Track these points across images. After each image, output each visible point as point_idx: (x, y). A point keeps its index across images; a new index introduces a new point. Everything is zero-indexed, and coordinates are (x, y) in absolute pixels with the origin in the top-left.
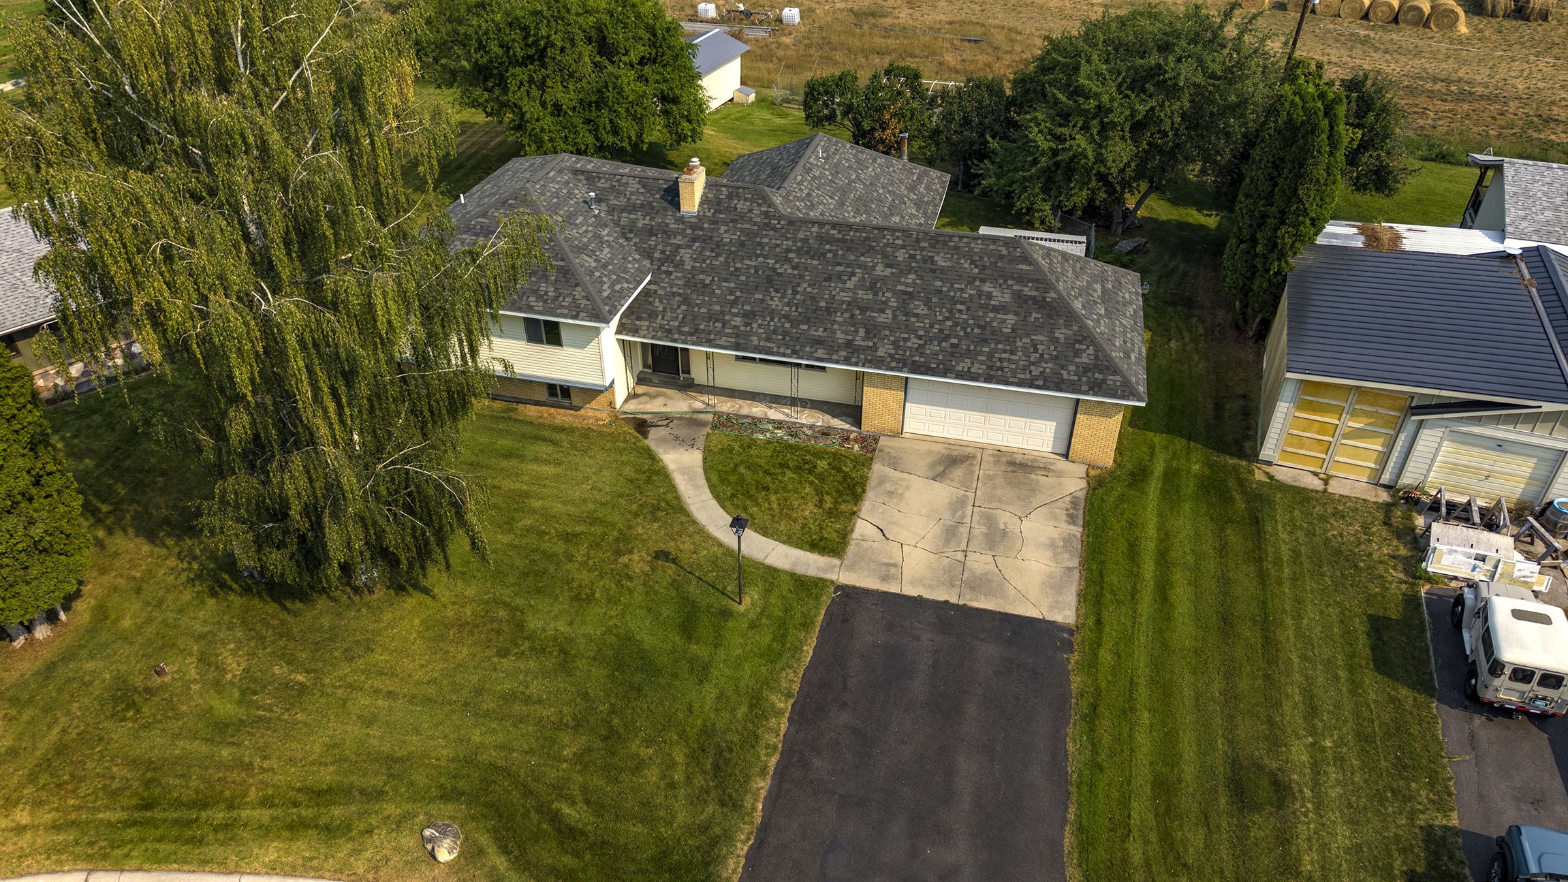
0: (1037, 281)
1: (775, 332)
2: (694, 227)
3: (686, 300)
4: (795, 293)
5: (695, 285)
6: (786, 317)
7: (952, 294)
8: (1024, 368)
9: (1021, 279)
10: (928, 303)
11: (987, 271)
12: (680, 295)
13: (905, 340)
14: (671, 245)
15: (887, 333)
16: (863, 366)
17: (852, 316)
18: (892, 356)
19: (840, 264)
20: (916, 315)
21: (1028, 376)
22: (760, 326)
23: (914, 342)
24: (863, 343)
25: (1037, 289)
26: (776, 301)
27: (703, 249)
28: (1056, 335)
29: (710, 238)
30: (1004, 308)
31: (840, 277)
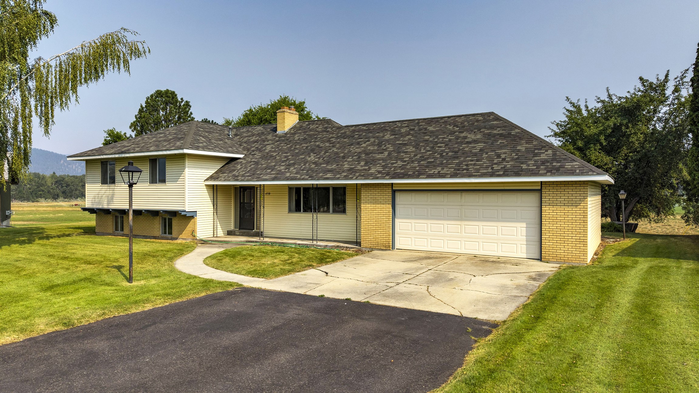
0: (505, 126)
1: (303, 170)
2: (280, 137)
3: (256, 163)
4: (325, 153)
5: (266, 157)
6: (315, 163)
7: (436, 140)
8: (487, 167)
9: (492, 127)
10: (417, 146)
11: (465, 128)
13: (393, 164)
14: (263, 145)
15: (381, 162)
16: (356, 179)
17: (359, 157)
18: (379, 172)
19: (362, 138)
20: (406, 152)
21: (491, 171)
22: (295, 169)
23: (400, 163)
24: (361, 168)
25: (503, 130)
26: (312, 157)
27: (281, 144)
28: (518, 148)
29: (287, 140)
30: (475, 141)
31: (358, 143)
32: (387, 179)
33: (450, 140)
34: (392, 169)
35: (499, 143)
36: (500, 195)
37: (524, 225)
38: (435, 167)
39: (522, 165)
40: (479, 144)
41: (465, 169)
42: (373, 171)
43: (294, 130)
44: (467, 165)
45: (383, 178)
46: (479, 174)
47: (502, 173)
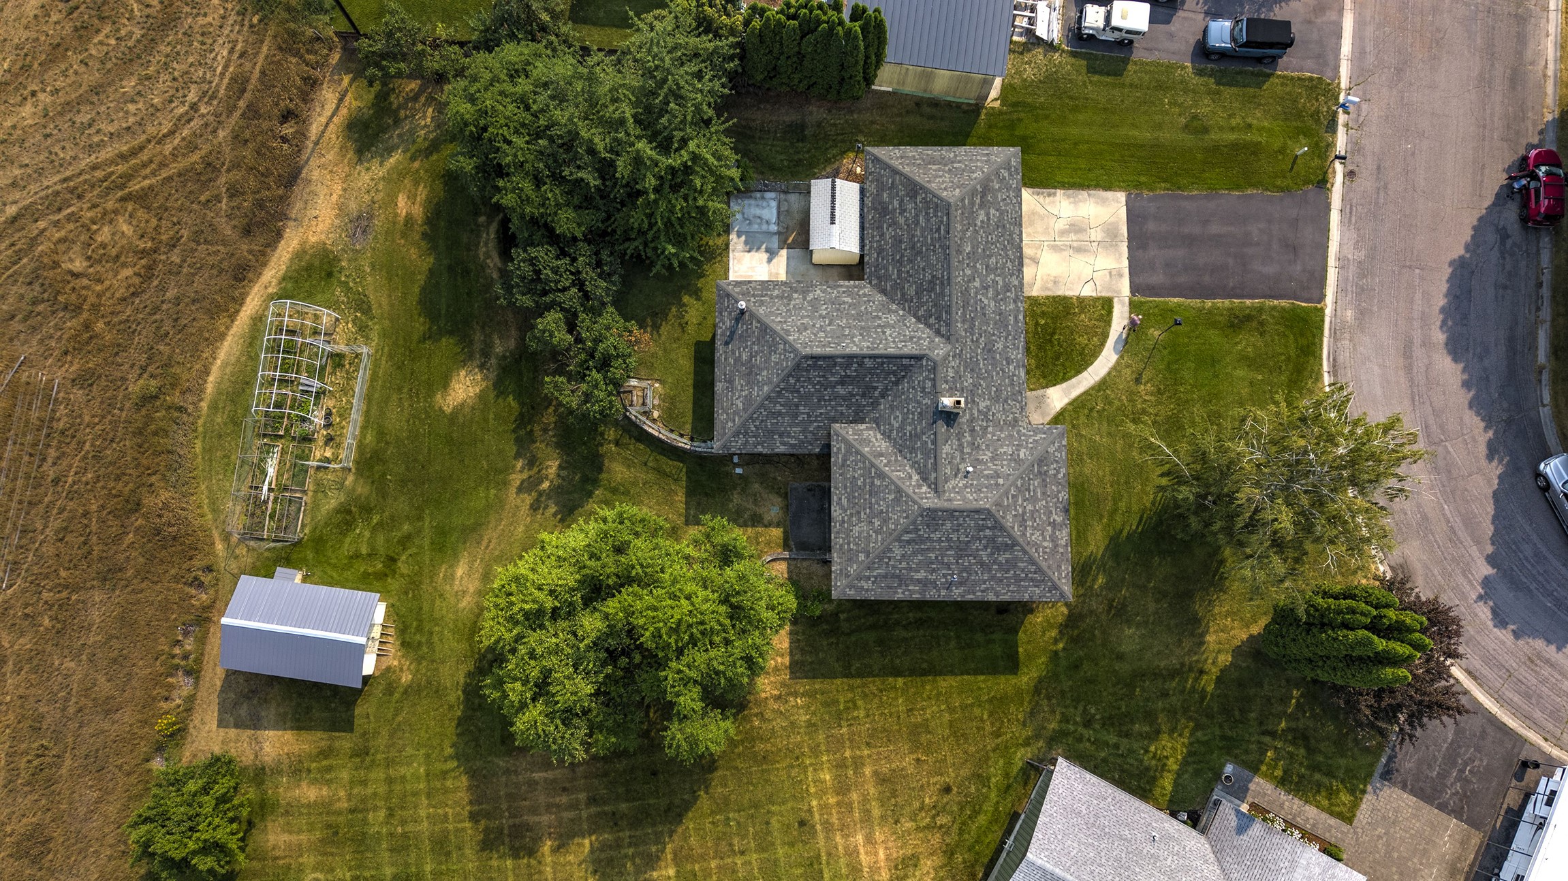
15: (1005, 280)
19: (976, 309)
20: (996, 263)
25: (976, 196)
40: (991, 212)
42: (1016, 283)
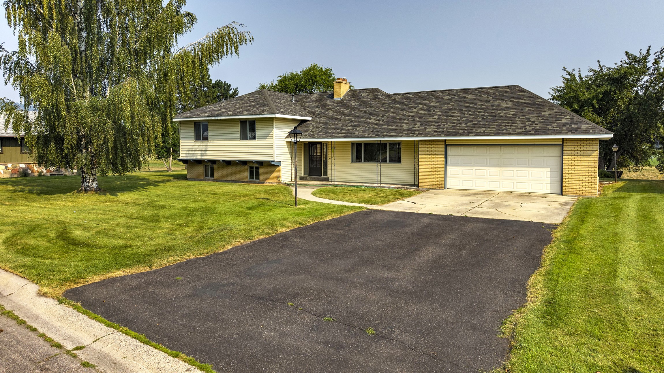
0: (530, 97)
1: (368, 130)
2: (338, 103)
3: (325, 124)
5: (332, 119)
6: (376, 124)
7: (476, 107)
8: (521, 128)
9: (519, 97)
10: (460, 111)
11: (498, 97)
12: (323, 123)
13: (444, 125)
14: (325, 109)
15: (434, 123)
16: (417, 136)
17: (414, 120)
18: (435, 131)
20: (453, 116)
21: (525, 131)
22: (361, 129)
23: (450, 125)
24: (418, 128)
25: (528, 100)
26: (373, 120)
27: (341, 108)
28: (543, 114)
29: (345, 105)
30: (508, 108)
31: (410, 108)
32: (442, 137)
33: (487, 107)
34: (445, 129)
35: (527, 110)
36: (531, 148)
37: (549, 169)
38: (480, 127)
39: (548, 127)
40: (511, 111)
41: (503, 130)
42: (429, 130)
43: (348, 97)
44: (505, 126)
45: (440, 136)
46: (516, 133)
47: (533, 132)
